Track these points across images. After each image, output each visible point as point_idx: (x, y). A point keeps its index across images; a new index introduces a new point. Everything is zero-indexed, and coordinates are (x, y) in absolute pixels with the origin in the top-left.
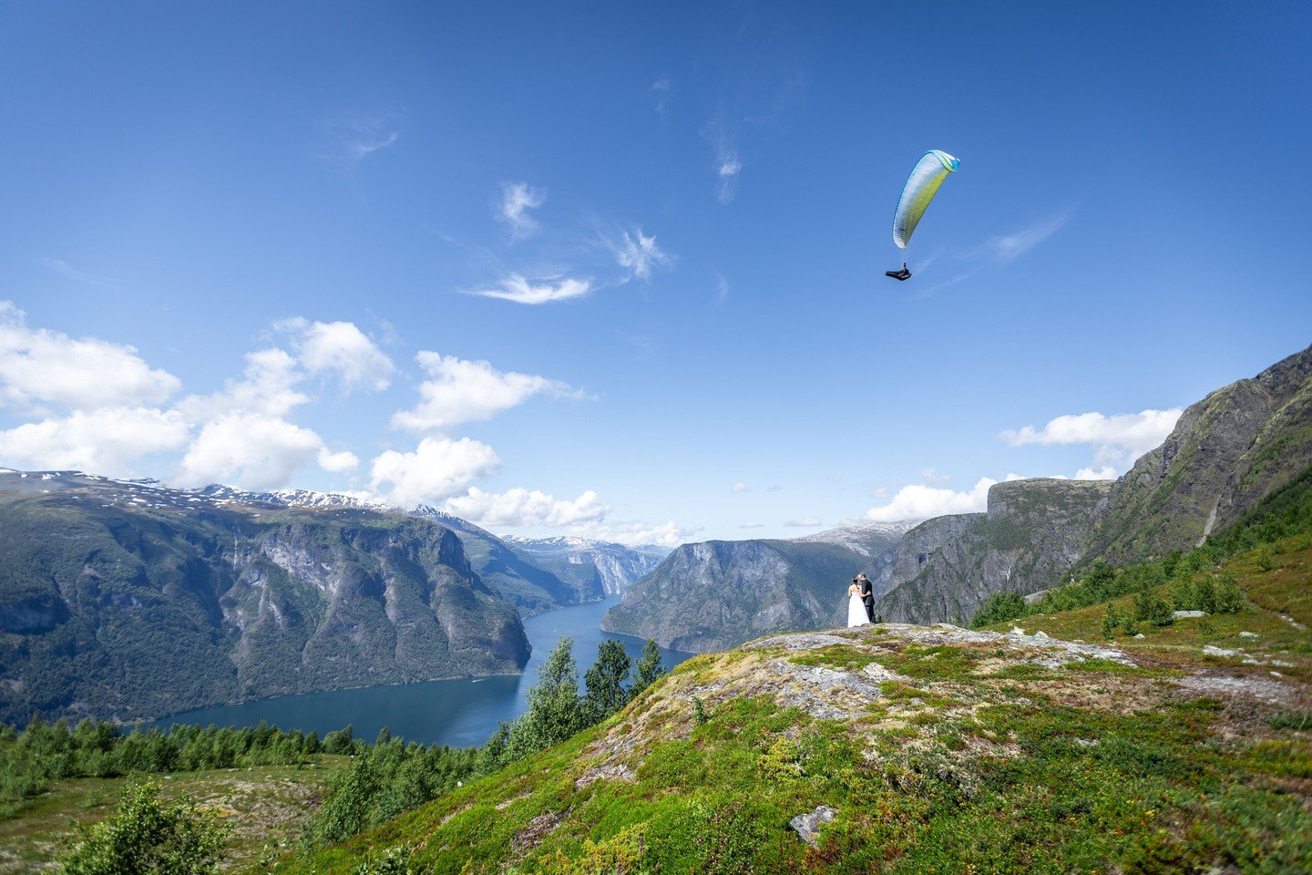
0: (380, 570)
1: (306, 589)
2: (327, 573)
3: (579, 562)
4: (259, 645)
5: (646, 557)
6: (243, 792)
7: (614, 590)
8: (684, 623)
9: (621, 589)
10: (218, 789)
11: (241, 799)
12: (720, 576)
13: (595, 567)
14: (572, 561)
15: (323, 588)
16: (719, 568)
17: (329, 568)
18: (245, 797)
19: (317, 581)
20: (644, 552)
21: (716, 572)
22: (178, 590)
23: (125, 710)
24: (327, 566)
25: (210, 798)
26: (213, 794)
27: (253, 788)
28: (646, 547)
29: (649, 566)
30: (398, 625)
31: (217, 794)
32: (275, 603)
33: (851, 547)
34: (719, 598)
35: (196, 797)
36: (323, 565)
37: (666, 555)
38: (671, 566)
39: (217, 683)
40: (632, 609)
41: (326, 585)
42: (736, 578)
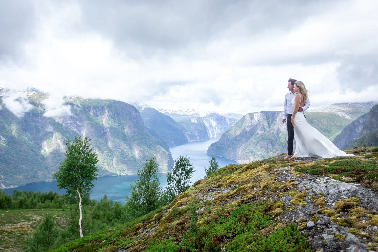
0: (103, 125)
1: (71, 133)
2: (80, 126)
3: (196, 122)
4: (54, 157)
5: (230, 120)
6: (35, 220)
7: (213, 135)
8: (248, 151)
9: (217, 135)
10: (25, 218)
11: (35, 223)
12: (268, 129)
13: (204, 124)
14: (192, 121)
15: (79, 133)
16: (267, 125)
17: (80, 124)
18: (37, 222)
19: (75, 129)
20: (229, 117)
21: (265, 127)
22: (18, 133)
23: (5, 182)
24: (79, 123)
25: (21, 222)
26: (23, 220)
27: (40, 218)
28: (230, 114)
29: (231, 124)
30: (113, 150)
31: (24, 220)
32: (59, 139)
33: (340, 115)
34: (267, 140)
35: (15, 221)
36: (78, 122)
37: (239, 118)
38: (242, 124)
39: (39, 172)
40: (222, 144)
41: (80, 131)
42: (276, 130)
